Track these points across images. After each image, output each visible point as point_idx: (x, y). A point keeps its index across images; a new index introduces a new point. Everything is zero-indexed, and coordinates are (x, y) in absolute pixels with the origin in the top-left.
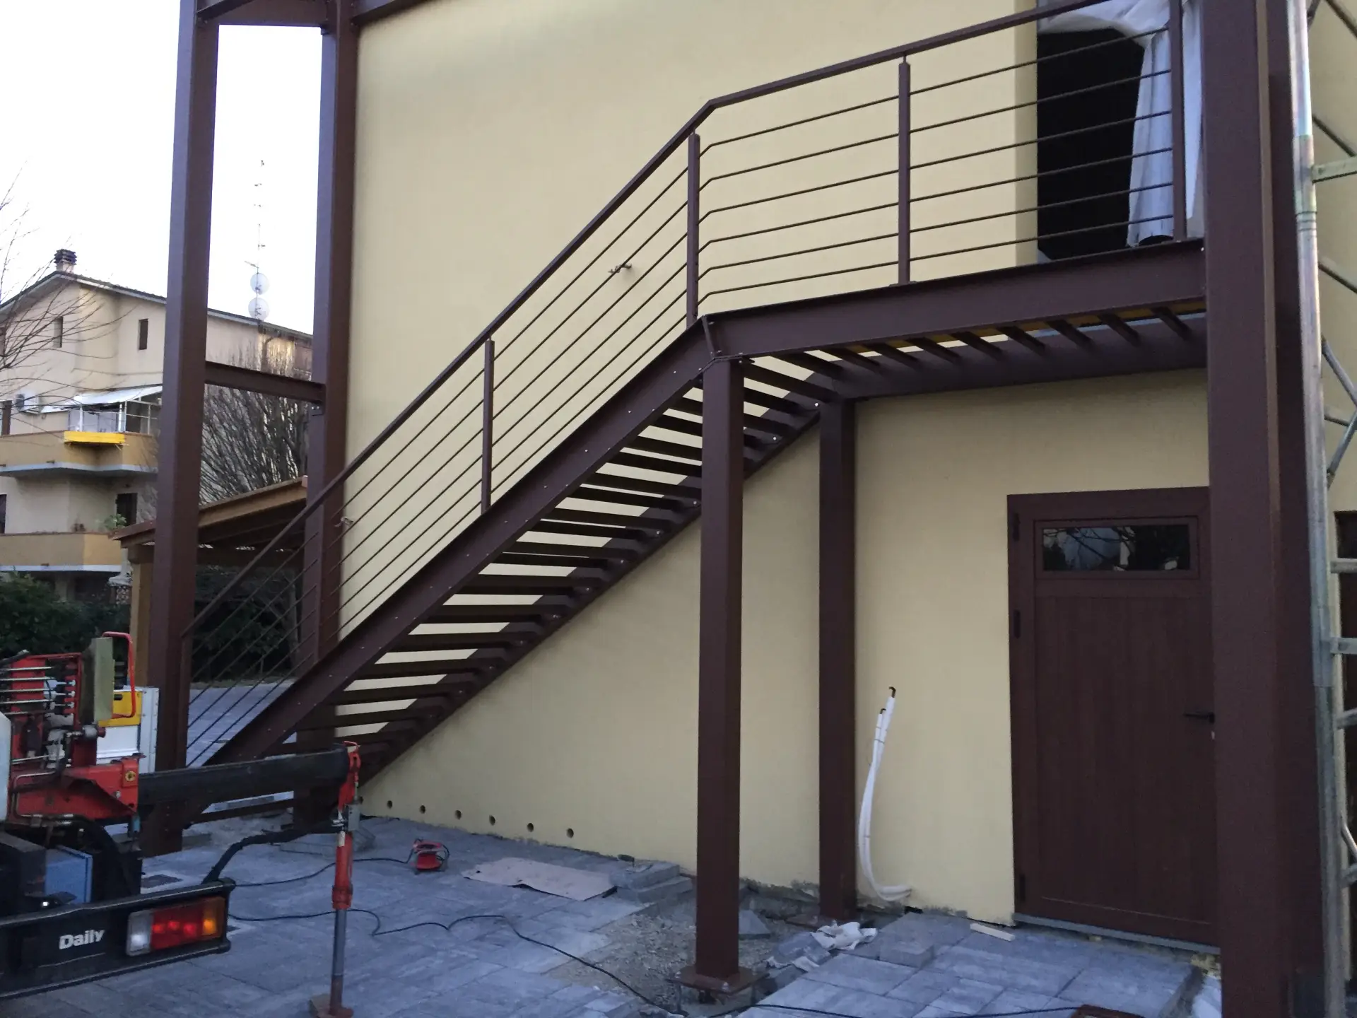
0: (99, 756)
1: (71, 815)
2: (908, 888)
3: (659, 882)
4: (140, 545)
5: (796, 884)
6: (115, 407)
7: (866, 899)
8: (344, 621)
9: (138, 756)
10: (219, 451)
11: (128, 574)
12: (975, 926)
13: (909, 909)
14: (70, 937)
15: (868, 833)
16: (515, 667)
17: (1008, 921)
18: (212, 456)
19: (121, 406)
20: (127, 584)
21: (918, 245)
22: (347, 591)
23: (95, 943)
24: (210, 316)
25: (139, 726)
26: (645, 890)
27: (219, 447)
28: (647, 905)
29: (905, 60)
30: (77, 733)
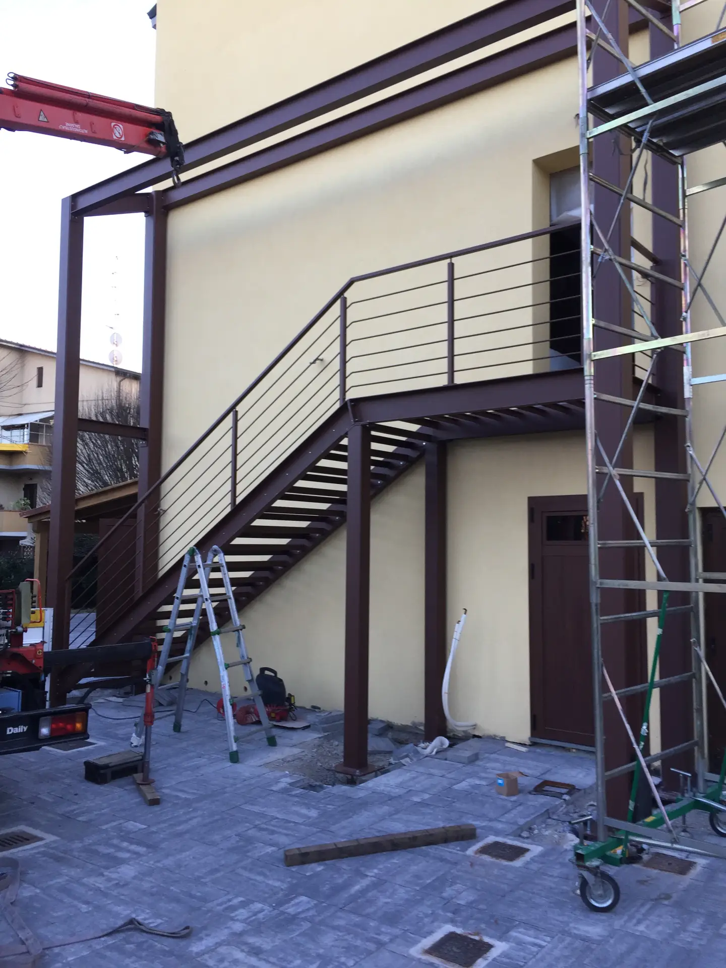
0: (24, 643)
1: (11, 672)
2: (474, 723)
3: (333, 722)
4: (40, 522)
5: (414, 723)
6: (22, 427)
7: (452, 731)
8: (160, 567)
9: (43, 642)
10: (89, 459)
11: (32, 538)
12: (508, 745)
13: (475, 736)
14: (11, 728)
15: (447, 692)
16: (258, 598)
17: (528, 742)
18: (84, 460)
19: (26, 426)
20: (32, 545)
21: (459, 363)
22: (163, 550)
23: (23, 732)
24: (83, 364)
25: (44, 628)
26: (325, 726)
27: (89, 455)
28: (326, 734)
29: (451, 261)
30: (14, 630)
